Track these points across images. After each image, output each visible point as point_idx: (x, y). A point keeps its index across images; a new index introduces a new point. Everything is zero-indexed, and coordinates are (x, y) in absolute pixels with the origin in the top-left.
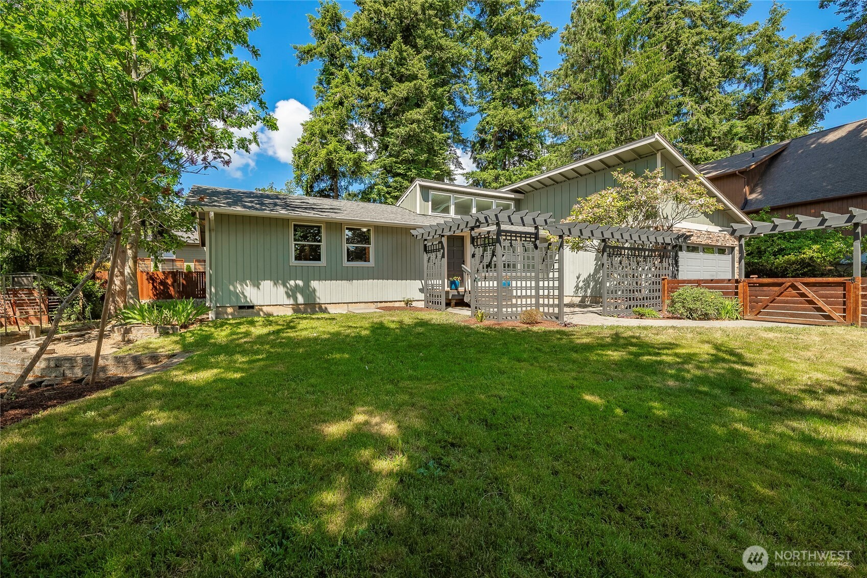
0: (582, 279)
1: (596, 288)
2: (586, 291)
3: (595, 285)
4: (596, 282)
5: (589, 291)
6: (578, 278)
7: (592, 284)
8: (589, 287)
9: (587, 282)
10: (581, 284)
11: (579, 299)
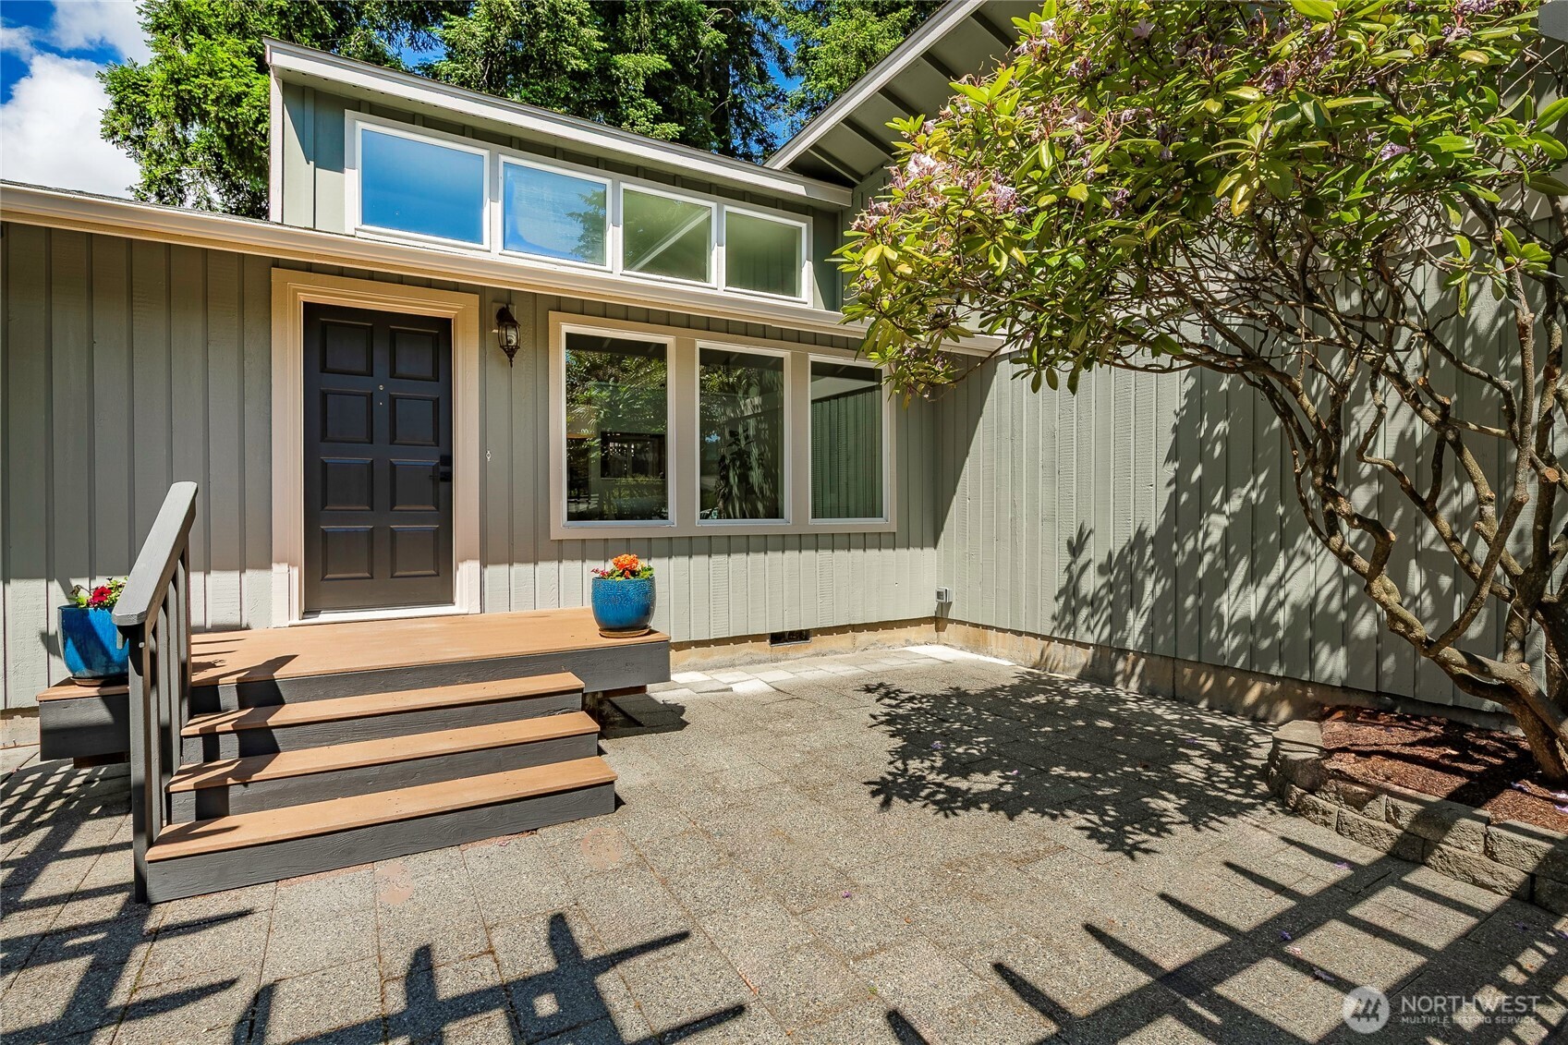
0: (1095, 552)
1: (1178, 609)
2: (1117, 622)
3: (1170, 601)
4: (1179, 578)
5: (1136, 624)
6: (1075, 548)
7: (1151, 590)
8: (1134, 600)
9: (1124, 573)
10: (1091, 583)
11: (1083, 657)
